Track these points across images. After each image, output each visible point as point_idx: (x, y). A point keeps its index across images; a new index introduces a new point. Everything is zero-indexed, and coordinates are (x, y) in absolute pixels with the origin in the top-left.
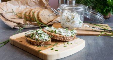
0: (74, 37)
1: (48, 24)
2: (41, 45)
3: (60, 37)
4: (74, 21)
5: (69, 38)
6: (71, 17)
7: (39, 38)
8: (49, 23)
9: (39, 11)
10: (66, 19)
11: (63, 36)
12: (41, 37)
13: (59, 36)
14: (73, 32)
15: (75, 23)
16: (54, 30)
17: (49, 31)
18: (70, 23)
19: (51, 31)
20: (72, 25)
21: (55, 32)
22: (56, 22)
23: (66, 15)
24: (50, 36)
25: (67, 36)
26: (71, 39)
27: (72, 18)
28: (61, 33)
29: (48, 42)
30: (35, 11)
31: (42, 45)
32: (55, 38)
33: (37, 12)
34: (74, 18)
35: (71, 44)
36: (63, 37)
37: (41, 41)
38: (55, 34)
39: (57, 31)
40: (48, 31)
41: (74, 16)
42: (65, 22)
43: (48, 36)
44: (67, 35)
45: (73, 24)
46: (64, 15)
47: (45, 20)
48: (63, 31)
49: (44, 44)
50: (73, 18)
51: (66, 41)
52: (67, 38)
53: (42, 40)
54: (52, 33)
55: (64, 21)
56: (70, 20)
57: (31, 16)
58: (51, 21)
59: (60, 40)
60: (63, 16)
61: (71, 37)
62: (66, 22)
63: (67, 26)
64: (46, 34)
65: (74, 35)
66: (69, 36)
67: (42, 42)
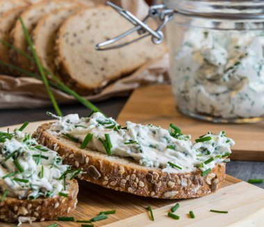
0: (213, 175)
1: (105, 92)
2: (17, 222)
3: (129, 172)
4: (242, 79)
5: (184, 184)
6: (226, 55)
7: (8, 180)
8: (112, 82)
9: (63, 13)
10: (194, 68)
11: (146, 169)
12: (20, 176)
13: (123, 171)
14: (211, 149)
15: (244, 90)
16: (100, 132)
17: (76, 141)
18: (221, 89)
19: (83, 138)
20: (229, 99)
21: (106, 142)
22: (151, 78)
23: (198, 45)
24: (74, 168)
25: (169, 170)
26: (197, 189)
27: (231, 63)
28: (138, 150)
29: (53, 202)
30: (41, 18)
31: (21, 219)
32: (102, 179)
33: (52, 19)
34: (244, 62)
35: (191, 215)
36: (148, 177)
37: (17, 197)
38: (103, 158)
39: (116, 140)
40: (69, 137)
41: (241, 51)
42: (192, 81)
43: (65, 167)
44: (173, 166)
45: (234, 95)
46: (190, 45)
47: (88, 69)
48: (154, 142)
49: (31, 215)
50: (237, 64)
51: (161, 201)
52: (172, 184)
53: (22, 194)
54: (85, 152)
55: (187, 78)
56: (220, 71)
57: (18, 44)
58: (124, 75)
59: (130, 190)
60: (186, 48)
61: (194, 174)
62: (197, 83)
63: (203, 105)
64: (53, 154)
65: (212, 165)
66: (183, 171)
67: (20, 205)
